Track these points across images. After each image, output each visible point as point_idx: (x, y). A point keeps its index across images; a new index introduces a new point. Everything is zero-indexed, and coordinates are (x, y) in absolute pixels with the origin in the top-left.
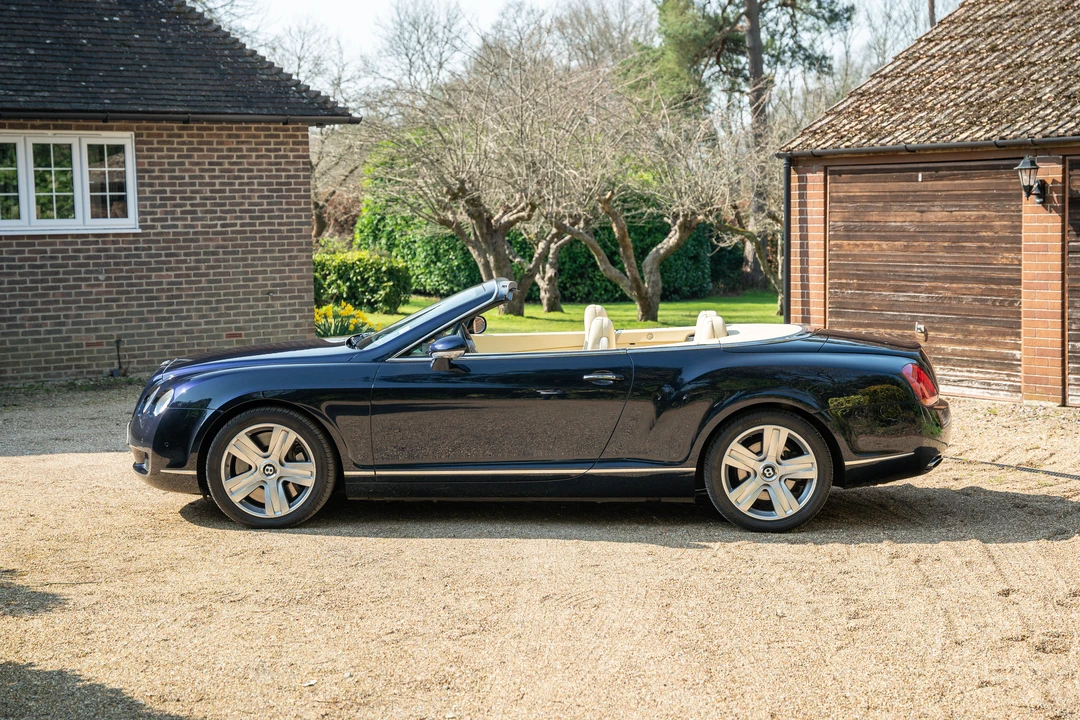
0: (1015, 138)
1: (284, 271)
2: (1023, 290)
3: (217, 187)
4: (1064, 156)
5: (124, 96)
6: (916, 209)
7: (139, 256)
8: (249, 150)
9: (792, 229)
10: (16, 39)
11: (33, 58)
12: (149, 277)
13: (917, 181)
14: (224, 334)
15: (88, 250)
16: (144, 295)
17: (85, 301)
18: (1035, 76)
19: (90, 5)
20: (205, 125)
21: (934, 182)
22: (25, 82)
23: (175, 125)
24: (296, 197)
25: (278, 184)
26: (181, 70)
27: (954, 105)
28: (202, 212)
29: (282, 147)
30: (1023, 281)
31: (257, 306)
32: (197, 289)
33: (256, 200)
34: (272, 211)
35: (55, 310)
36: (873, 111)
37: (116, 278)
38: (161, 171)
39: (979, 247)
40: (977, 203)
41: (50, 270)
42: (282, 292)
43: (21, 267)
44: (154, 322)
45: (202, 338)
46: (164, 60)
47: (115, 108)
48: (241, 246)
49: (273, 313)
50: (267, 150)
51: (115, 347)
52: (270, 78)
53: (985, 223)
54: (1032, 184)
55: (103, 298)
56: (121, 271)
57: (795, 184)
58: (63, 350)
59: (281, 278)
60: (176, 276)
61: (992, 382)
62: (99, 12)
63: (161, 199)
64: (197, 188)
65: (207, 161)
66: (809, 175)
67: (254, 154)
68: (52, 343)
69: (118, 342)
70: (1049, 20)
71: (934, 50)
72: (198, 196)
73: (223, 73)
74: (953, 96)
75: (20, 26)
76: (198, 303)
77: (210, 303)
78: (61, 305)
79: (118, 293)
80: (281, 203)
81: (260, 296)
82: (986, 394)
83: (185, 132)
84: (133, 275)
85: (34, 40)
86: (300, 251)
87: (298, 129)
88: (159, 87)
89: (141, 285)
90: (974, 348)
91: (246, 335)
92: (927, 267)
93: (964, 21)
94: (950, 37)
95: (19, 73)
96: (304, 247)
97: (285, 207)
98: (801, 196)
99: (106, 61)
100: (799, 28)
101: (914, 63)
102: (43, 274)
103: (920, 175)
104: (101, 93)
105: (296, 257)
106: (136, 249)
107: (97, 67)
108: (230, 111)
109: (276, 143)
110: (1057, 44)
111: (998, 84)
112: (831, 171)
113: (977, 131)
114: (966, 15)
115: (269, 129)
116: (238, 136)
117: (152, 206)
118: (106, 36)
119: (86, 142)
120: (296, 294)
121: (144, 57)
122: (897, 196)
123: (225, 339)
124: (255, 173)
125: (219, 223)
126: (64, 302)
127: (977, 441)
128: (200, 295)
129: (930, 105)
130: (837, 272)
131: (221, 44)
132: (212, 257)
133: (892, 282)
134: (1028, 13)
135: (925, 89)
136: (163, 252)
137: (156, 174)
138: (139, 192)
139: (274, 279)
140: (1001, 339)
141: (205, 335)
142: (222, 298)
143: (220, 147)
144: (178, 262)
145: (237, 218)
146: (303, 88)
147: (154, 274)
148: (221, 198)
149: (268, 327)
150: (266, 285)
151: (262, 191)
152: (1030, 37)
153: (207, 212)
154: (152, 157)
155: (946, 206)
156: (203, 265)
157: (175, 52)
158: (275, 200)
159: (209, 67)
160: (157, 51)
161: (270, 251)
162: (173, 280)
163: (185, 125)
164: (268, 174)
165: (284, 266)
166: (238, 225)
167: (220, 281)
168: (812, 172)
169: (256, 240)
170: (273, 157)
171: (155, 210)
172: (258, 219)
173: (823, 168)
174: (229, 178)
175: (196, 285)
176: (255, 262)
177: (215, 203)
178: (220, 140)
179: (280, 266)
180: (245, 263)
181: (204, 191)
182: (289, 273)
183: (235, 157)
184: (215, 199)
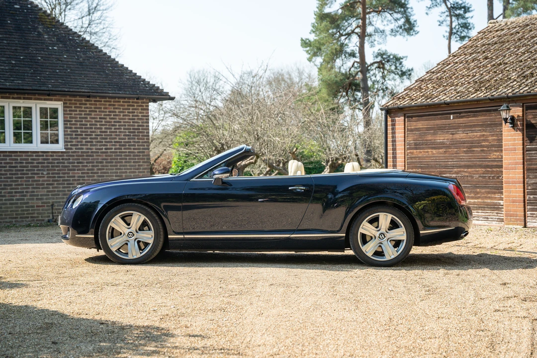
0: (499, 95)
1: (135, 172)
2: (504, 171)
3: (103, 130)
4: (523, 104)
5: (58, 84)
6: (450, 133)
7: (64, 163)
8: (119, 112)
9: (388, 146)
10: (6, 56)
11: (14, 65)
12: (69, 173)
13: (450, 119)
15: (39, 159)
16: (66, 182)
17: (37, 185)
18: (508, 69)
19: (43, 42)
20: (98, 99)
21: (459, 119)
22: (10, 76)
23: (83, 99)
24: (142, 136)
25: (133, 129)
26: (87, 72)
27: (468, 83)
28: (95, 142)
29: (136, 111)
30: (504, 166)
32: (92, 180)
33: (122, 137)
34: (130, 142)
35: (21, 189)
36: (428, 87)
37: (52, 174)
38: (76, 121)
39: (481, 150)
40: (480, 129)
41: (19, 168)
43: (5, 167)
46: (78, 68)
47: (54, 89)
48: (114, 159)
50: (128, 112)
51: (51, 208)
52: (130, 77)
53: (484, 138)
54: (507, 117)
55: (45, 183)
56: (55, 170)
57: (389, 123)
58: (25, 209)
59: (134, 176)
60: (82, 173)
61: (489, 217)
62: (47, 45)
63: (76, 135)
64: (94, 130)
65: (98, 117)
66: (396, 118)
67: (122, 114)
68: (19, 205)
69: (52, 205)
70: (513, 45)
71: (457, 60)
72: (94, 134)
73: (107, 75)
74: (467, 79)
75: (8, 50)
78: (24, 186)
79: (53, 181)
80: (135, 139)
82: (486, 223)
83: (88, 103)
84: (61, 172)
85: (15, 57)
86: (143, 162)
87: (144, 103)
88: (76, 80)
89: (64, 177)
90: (480, 200)
92: (456, 161)
93: (471, 47)
94: (465, 54)
95: (7, 72)
96: (146, 160)
97: (136, 140)
98: (393, 129)
99: (50, 67)
100: (386, 79)
101: (447, 66)
102: (16, 170)
103: (452, 116)
104: (48, 82)
105: (142, 165)
106: (63, 159)
107: (45, 70)
108: (110, 92)
109: (133, 109)
110: (518, 54)
111: (489, 73)
112: (407, 116)
113: (479, 94)
114: (472, 44)
115: (129, 102)
116: (114, 105)
117: (71, 138)
118: (50, 56)
119: (39, 106)
121: (69, 66)
122: (440, 127)
124: (122, 123)
125: (104, 147)
126: (26, 185)
127: (483, 241)
129: (456, 83)
130: (411, 166)
131: (106, 61)
132: (100, 164)
133: (438, 170)
134: (503, 42)
135: (453, 77)
136: (76, 161)
137: (73, 122)
138: (64, 131)
140: (493, 196)
143: (105, 110)
144: (83, 166)
145: (113, 145)
146: (147, 83)
147: (71, 172)
148: (105, 135)
151: (126, 132)
152: (504, 52)
153: (98, 142)
154: (71, 114)
155: (465, 131)
156: (95, 168)
157: (84, 64)
158: (132, 137)
159: (100, 72)
160: (75, 63)
161: (129, 162)
162: (81, 175)
163: (88, 99)
164: (129, 124)
165: (136, 170)
166: (113, 149)
167: (103, 176)
168: (398, 117)
169: (122, 156)
170: (131, 116)
171: (72, 140)
172: (123, 146)
173: (403, 115)
174: (109, 125)
175: (92, 178)
176: (121, 167)
177: (102, 138)
178: (105, 107)
179: (133, 170)
180: (116, 167)
181: (97, 132)
182: (138, 173)
183: (112, 115)
184: (102, 136)
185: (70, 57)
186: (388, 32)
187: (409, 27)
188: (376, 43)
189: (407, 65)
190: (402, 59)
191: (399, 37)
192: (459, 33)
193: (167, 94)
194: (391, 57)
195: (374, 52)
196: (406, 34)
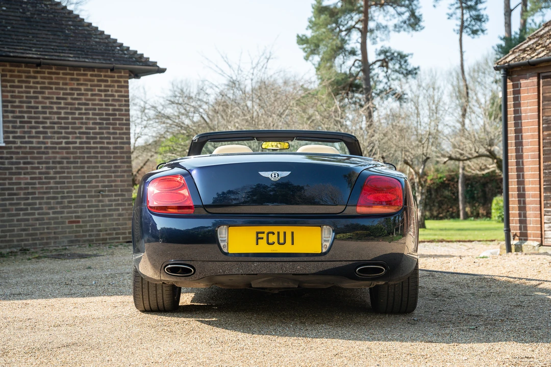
1: (111, 177)
3: (63, 115)
7: (3, 163)
8: (86, 90)
12: (11, 179)
14: (67, 221)
16: (6, 192)
20: (54, 70)
23: (32, 70)
24: (120, 124)
25: (107, 114)
26: (36, 31)
28: (51, 133)
29: (110, 89)
31: (92, 201)
32: (47, 188)
33: (91, 126)
34: (102, 133)
38: (20, 102)
42: (109, 191)
44: (14, 212)
45: (50, 224)
46: (24, 25)
48: (79, 158)
49: (103, 206)
50: (99, 90)
52: (102, 41)
59: (109, 182)
60: (32, 178)
63: (21, 122)
64: (48, 115)
65: (55, 96)
66: (522, 81)
67: (90, 93)
72: (48, 121)
73: (67, 36)
76: (48, 198)
77: (57, 198)
80: (109, 128)
81: (93, 194)
83: (39, 75)
86: (123, 162)
87: (121, 77)
88: (20, 41)
89: (4, 184)
96: (125, 159)
97: (111, 131)
106: (2, 158)
109: (106, 86)
112: (543, 76)
115: (101, 76)
116: (78, 80)
117: (14, 127)
120: (120, 193)
121: (9, 21)
123: (67, 225)
124: (90, 106)
125: (64, 141)
128: (49, 193)
131: (67, 18)
132: (58, 166)
136: (22, 161)
137: (17, 104)
139: (104, 182)
141: (52, 221)
142: (66, 195)
143: (65, 87)
144: (33, 168)
145: (77, 138)
146: (125, 48)
147: (14, 177)
148: (65, 123)
149: (99, 216)
150: (98, 186)
151: (95, 119)
153: (55, 133)
154: (13, 92)
156: (51, 171)
157: (32, 20)
158: (105, 126)
159: (57, 31)
160: (19, 19)
161: (101, 162)
162: (29, 181)
163: (38, 69)
164: (100, 107)
165: (111, 173)
166: (78, 143)
167: (64, 183)
168: (526, 78)
169: (91, 154)
170: (103, 95)
171: (16, 130)
172: (93, 139)
173: (537, 74)
174: (71, 109)
175: (46, 186)
176: (90, 170)
177: (61, 127)
178: (64, 81)
179: (108, 173)
180: (82, 170)
181: (53, 118)
182: (115, 177)
183: (76, 94)
184: (61, 123)
185: (11, 10)
186: (391, 28)
187: (414, 22)
188: (378, 39)
189: (412, 63)
190: (407, 56)
191: (402, 33)
192: (470, 27)
193: (154, 64)
194: (396, 54)
195: (376, 50)
196: (410, 29)
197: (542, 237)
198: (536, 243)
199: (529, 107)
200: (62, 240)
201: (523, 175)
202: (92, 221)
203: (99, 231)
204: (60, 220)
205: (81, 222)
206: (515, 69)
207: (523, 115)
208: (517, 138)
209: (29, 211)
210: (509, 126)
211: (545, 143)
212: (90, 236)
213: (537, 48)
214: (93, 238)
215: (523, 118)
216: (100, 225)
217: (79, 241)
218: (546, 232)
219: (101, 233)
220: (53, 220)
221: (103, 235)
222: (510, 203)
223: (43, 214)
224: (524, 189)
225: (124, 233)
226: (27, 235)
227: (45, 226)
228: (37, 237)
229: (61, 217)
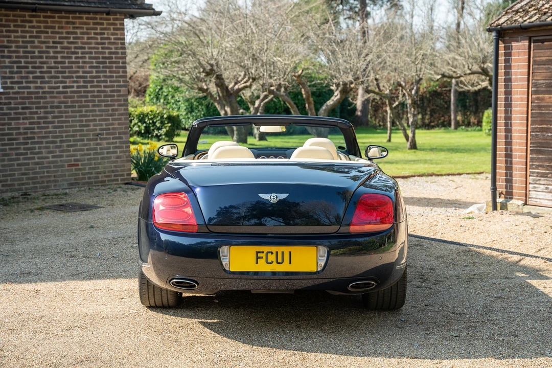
1: (108, 120)
3: (59, 60)
8: (82, 33)
12: (10, 124)
14: (66, 164)
16: (6, 137)
20: (49, 14)
23: (27, 14)
24: (116, 67)
25: (103, 58)
28: (49, 77)
29: (106, 32)
31: (90, 144)
32: (46, 133)
33: (88, 69)
34: (99, 77)
38: (17, 47)
42: (107, 134)
44: (14, 157)
45: (50, 167)
48: (77, 102)
49: (101, 149)
50: (95, 34)
59: (106, 125)
60: (30, 123)
63: (18, 67)
64: (44, 60)
65: (51, 40)
66: (514, 44)
67: (86, 36)
72: (45, 66)
76: (47, 142)
77: (56, 142)
80: (105, 72)
81: (91, 137)
83: (34, 19)
86: (120, 105)
87: (117, 19)
89: (4, 129)
91: (82, 165)
96: (122, 103)
97: (108, 74)
98: (507, 61)
105: (117, 110)
108: (67, 4)
109: (101, 29)
112: (535, 40)
115: (96, 19)
116: (74, 23)
117: (11, 72)
120: (117, 135)
123: (67, 168)
124: (87, 50)
125: (61, 85)
128: (48, 137)
130: (539, 119)
132: (56, 110)
136: (20, 106)
137: (13, 49)
139: (102, 125)
141: (52, 165)
142: (64, 139)
143: (60, 30)
144: (31, 113)
145: (74, 82)
147: (13, 122)
148: (62, 67)
149: (97, 159)
150: (96, 130)
151: (92, 63)
153: (52, 77)
154: (9, 37)
156: (50, 116)
158: (101, 69)
161: (99, 106)
162: (28, 126)
163: (34, 13)
164: (96, 50)
165: (109, 116)
166: (75, 87)
167: (62, 127)
168: (517, 41)
169: (88, 98)
170: (99, 38)
171: (13, 75)
172: (89, 83)
173: (528, 38)
174: (68, 53)
175: (45, 130)
176: (88, 114)
177: (57, 71)
178: (60, 25)
179: (105, 116)
180: (80, 114)
181: (50, 62)
182: (112, 121)
183: (72, 38)
184: (58, 68)
193: (150, 7)
197: (526, 197)
198: (521, 203)
199: (519, 70)
200: (61, 183)
201: (511, 136)
202: (91, 164)
203: (98, 174)
204: (59, 164)
205: (80, 165)
206: (507, 31)
207: (513, 77)
208: (506, 99)
209: (29, 156)
210: (499, 87)
211: (534, 106)
212: (89, 178)
213: (530, 10)
214: (93, 180)
215: (513, 80)
216: (98, 168)
217: (78, 184)
218: (530, 192)
219: (100, 175)
220: (52, 163)
221: (102, 177)
222: (498, 162)
223: (42, 158)
224: (511, 150)
225: (123, 175)
226: (28, 179)
227: (45, 170)
228: (37, 180)
229: (61, 161)
